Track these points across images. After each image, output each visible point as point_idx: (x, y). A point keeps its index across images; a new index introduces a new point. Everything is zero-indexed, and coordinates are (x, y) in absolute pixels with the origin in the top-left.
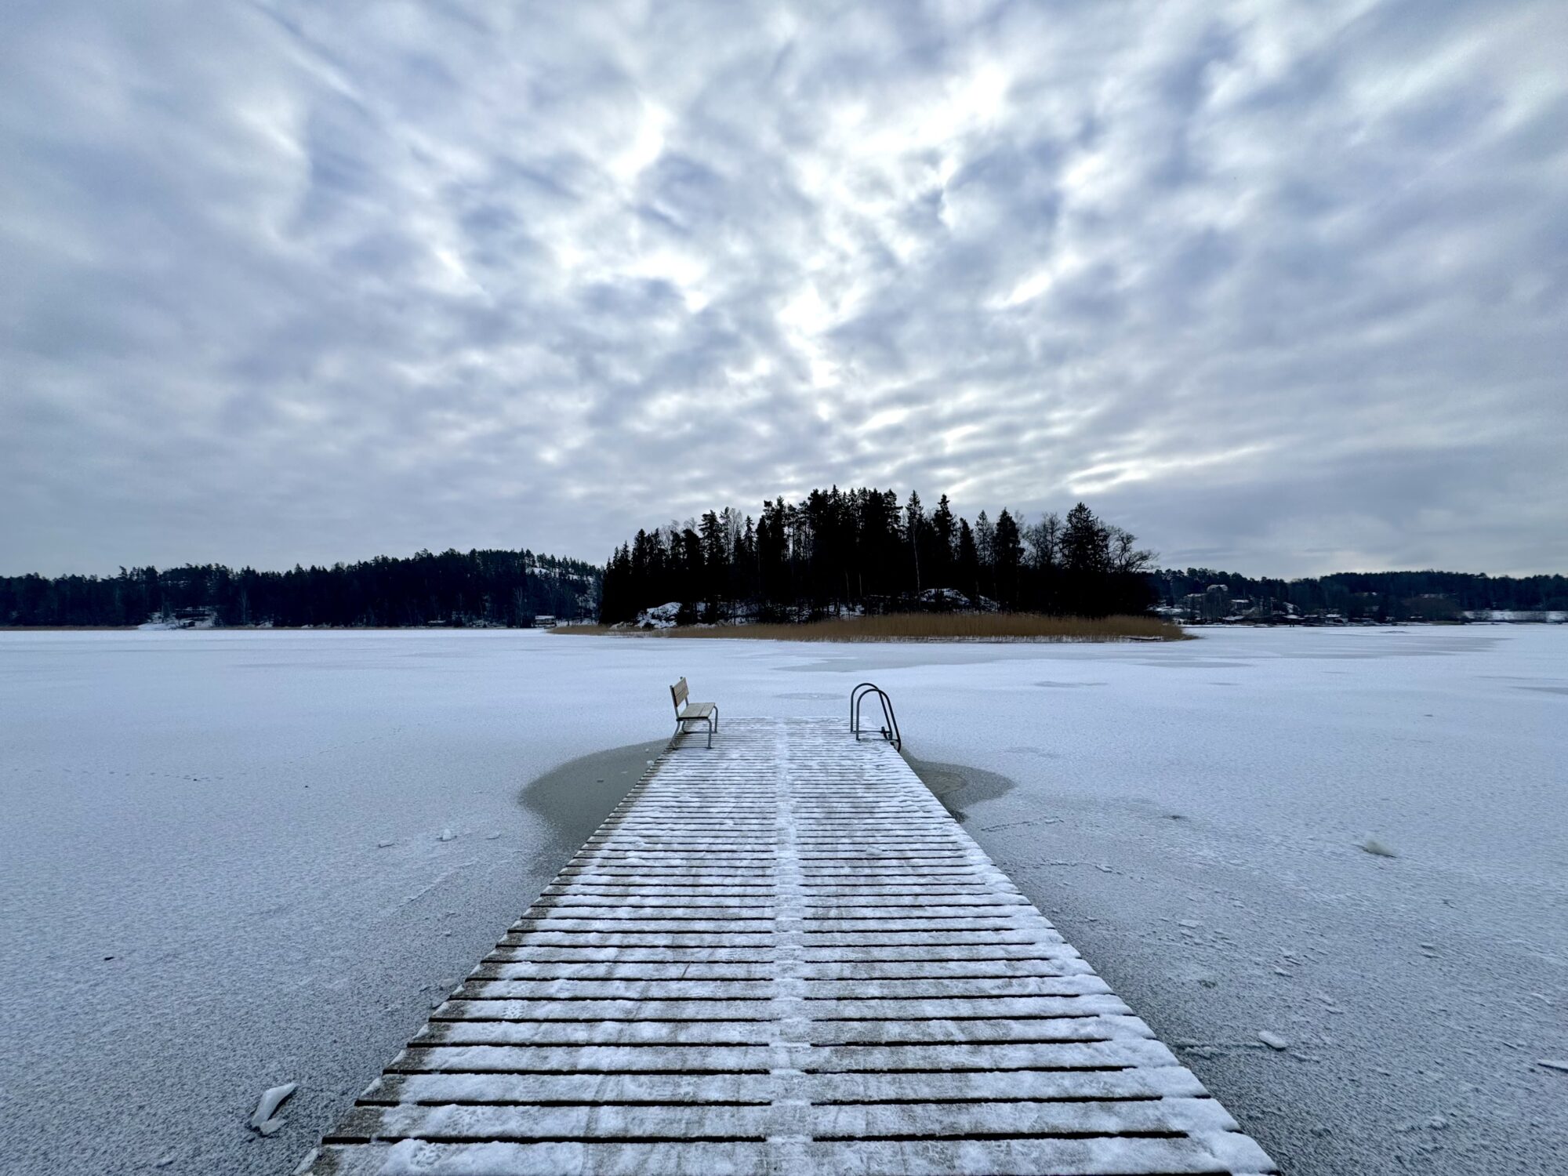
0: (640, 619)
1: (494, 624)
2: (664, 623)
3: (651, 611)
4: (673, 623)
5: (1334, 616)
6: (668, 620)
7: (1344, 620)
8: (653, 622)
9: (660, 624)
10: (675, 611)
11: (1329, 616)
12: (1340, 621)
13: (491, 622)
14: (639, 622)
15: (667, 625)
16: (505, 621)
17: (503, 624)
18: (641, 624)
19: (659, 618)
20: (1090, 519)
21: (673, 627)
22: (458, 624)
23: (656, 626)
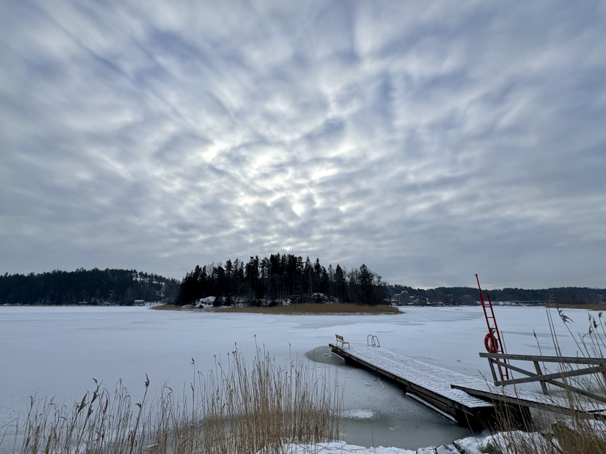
0: (197, 303)
1: (113, 304)
2: (208, 306)
3: (201, 300)
4: (212, 306)
5: (441, 303)
6: (209, 304)
7: (444, 304)
8: (203, 305)
9: (206, 306)
10: (213, 300)
11: (439, 303)
12: (443, 305)
13: (112, 303)
14: (196, 305)
15: (209, 306)
16: (119, 302)
17: (118, 304)
18: (198, 306)
19: (205, 303)
20: (367, 270)
21: (212, 307)
22: (95, 304)
23: (204, 307)
